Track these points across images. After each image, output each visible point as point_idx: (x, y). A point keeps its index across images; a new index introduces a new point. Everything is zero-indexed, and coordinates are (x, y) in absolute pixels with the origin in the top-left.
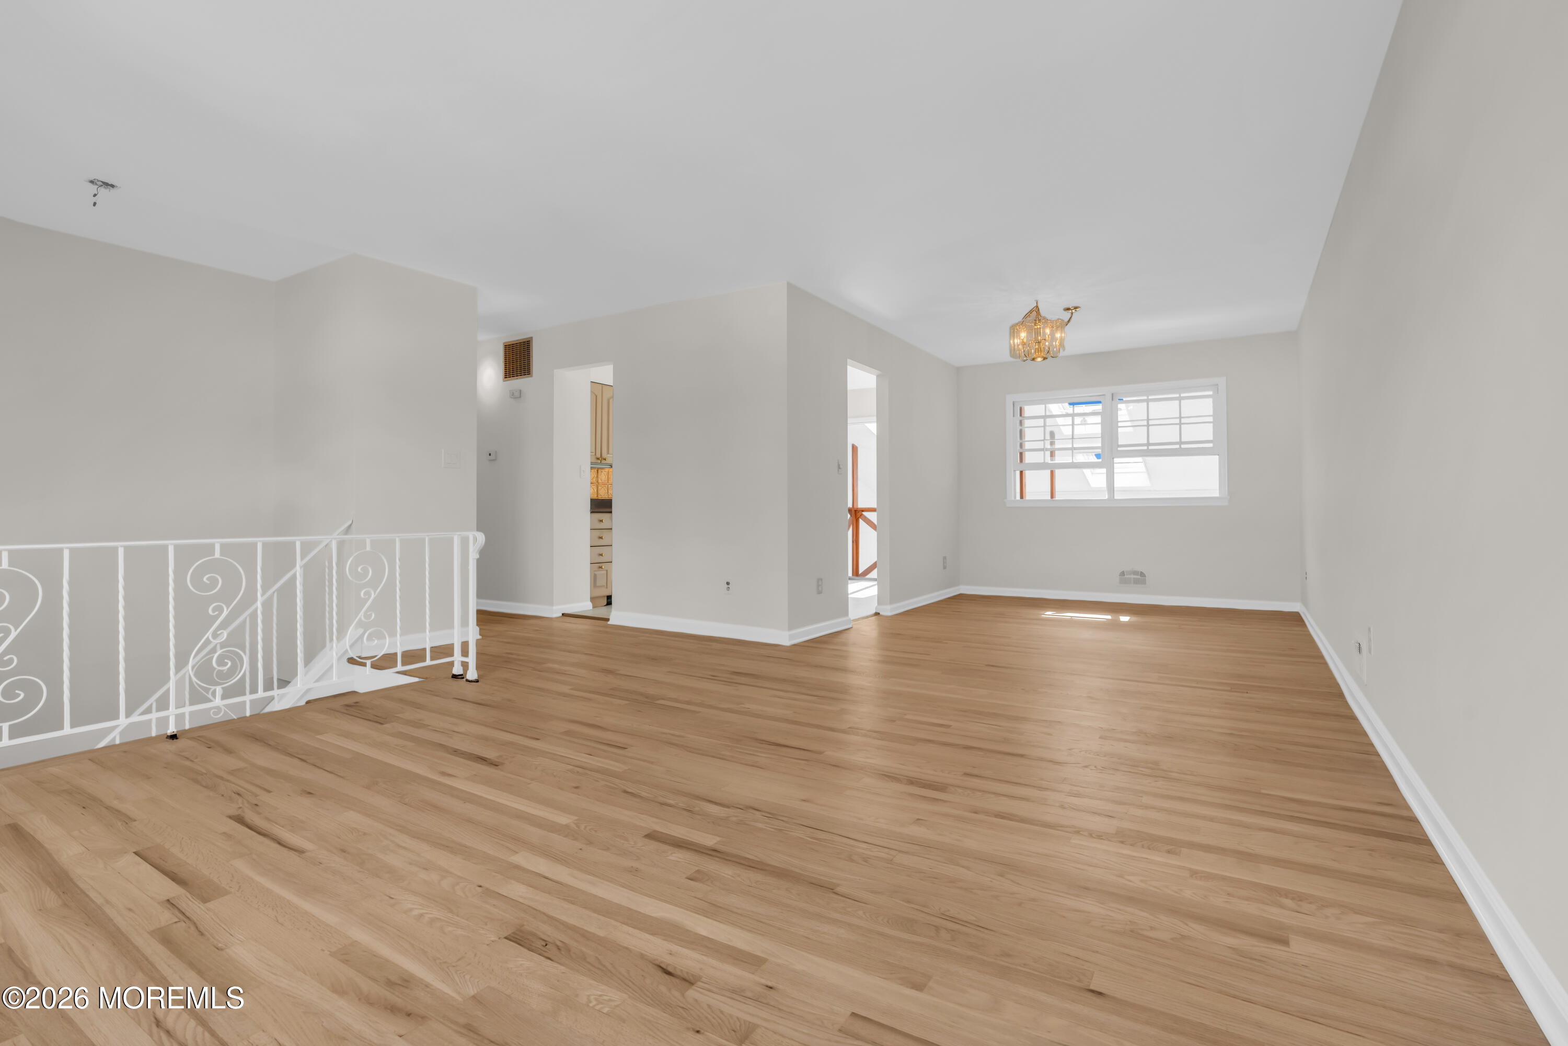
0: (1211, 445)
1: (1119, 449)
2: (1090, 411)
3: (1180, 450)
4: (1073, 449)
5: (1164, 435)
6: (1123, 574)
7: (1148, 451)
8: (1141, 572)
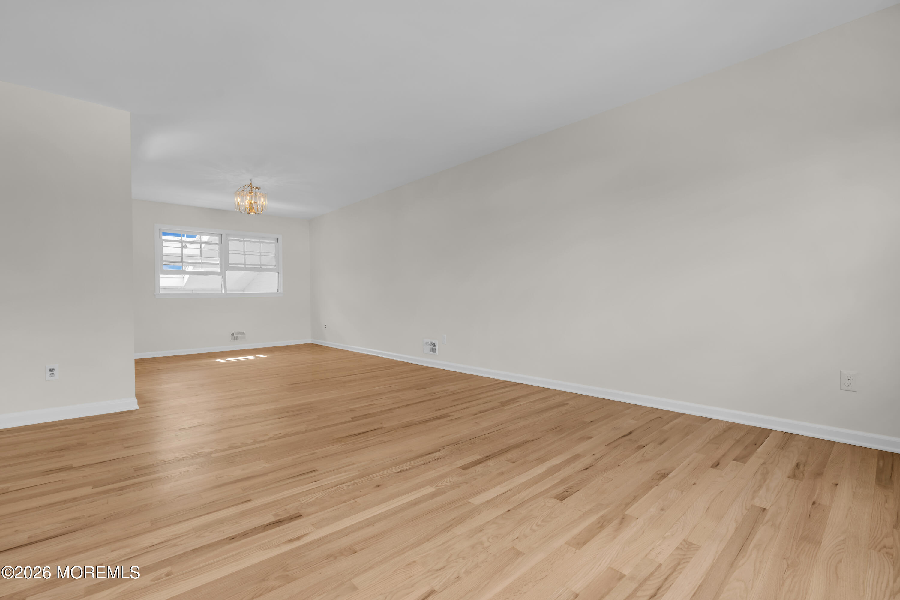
0: (275, 267)
1: (229, 266)
2: (191, 241)
3: (261, 269)
4: (202, 263)
5: (252, 260)
6: (233, 335)
7: (245, 268)
8: (243, 333)
